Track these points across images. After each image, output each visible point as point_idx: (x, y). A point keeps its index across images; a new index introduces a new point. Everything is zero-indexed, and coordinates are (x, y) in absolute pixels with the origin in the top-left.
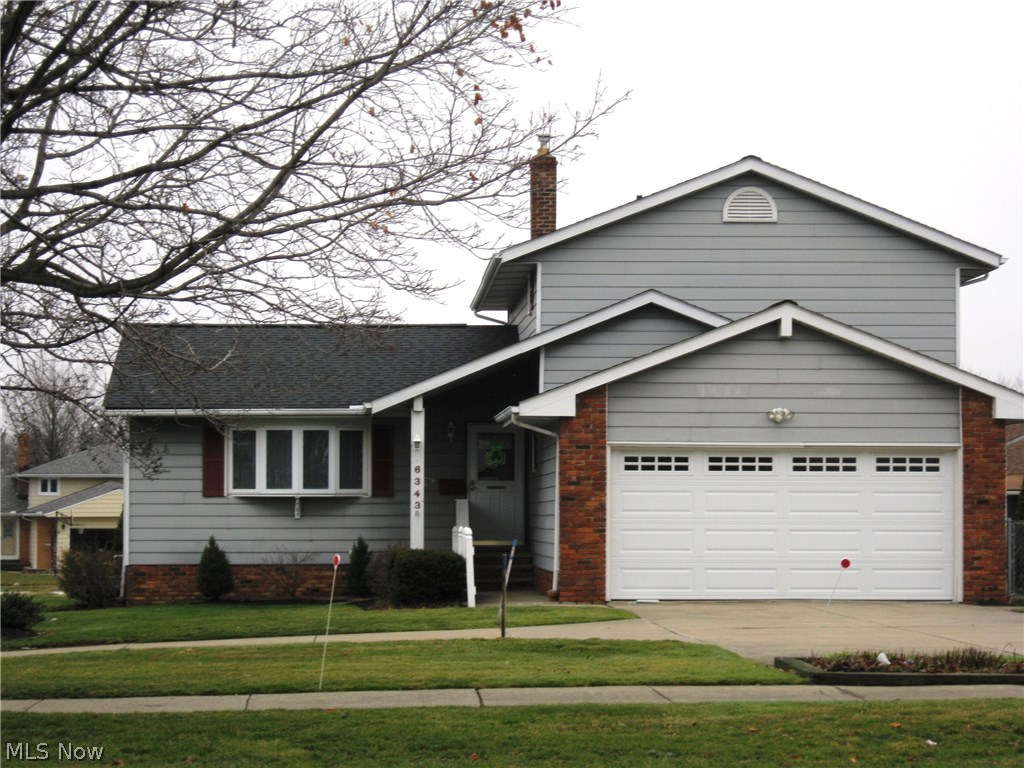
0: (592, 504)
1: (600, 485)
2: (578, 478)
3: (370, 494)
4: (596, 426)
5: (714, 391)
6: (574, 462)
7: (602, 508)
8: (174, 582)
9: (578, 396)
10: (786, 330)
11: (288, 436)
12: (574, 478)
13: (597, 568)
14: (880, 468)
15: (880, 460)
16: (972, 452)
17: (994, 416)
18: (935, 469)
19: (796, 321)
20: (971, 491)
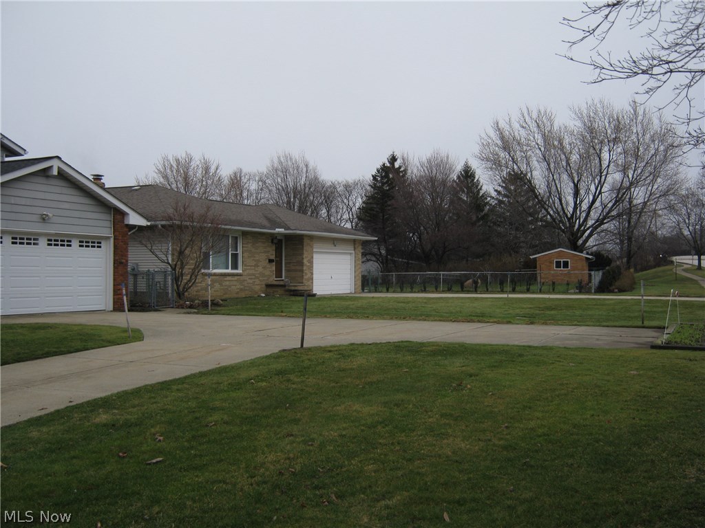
10: (55, 172)
14: (80, 246)
15: (80, 242)
16: (118, 239)
17: (126, 223)
18: (100, 247)
19: (59, 167)
20: (117, 258)
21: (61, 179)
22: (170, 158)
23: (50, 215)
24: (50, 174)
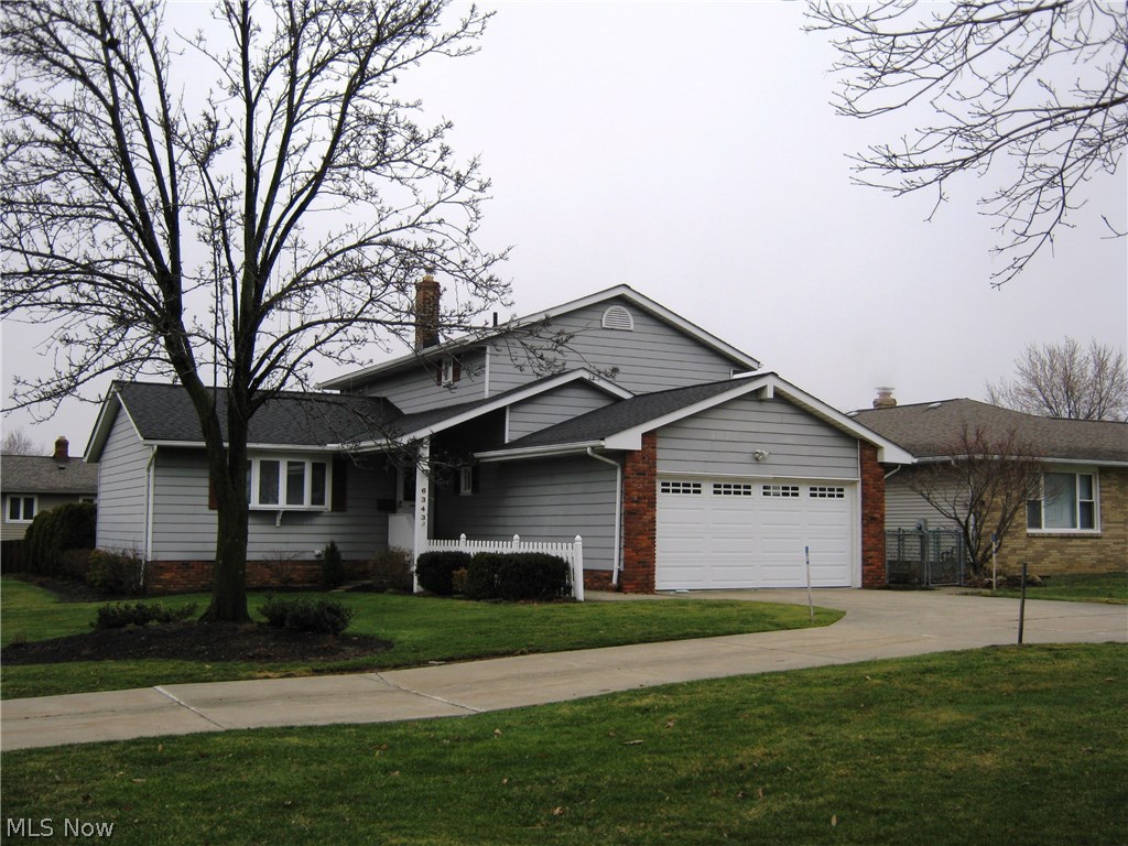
0: (647, 518)
1: (652, 504)
2: (639, 498)
3: (330, 509)
4: (649, 459)
5: (721, 436)
6: (635, 485)
7: (653, 521)
8: (185, 574)
9: (643, 435)
10: (770, 394)
11: (276, 466)
12: (636, 498)
13: (649, 566)
14: (812, 495)
15: (812, 489)
16: (867, 484)
17: (879, 460)
18: (842, 496)
19: (775, 388)
20: (867, 511)
21: (781, 403)
22: (1040, 349)
23: (766, 453)
24: (763, 397)
